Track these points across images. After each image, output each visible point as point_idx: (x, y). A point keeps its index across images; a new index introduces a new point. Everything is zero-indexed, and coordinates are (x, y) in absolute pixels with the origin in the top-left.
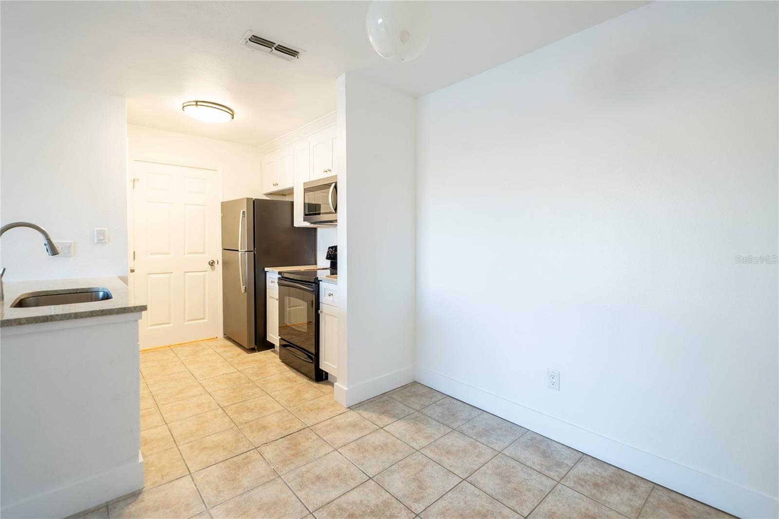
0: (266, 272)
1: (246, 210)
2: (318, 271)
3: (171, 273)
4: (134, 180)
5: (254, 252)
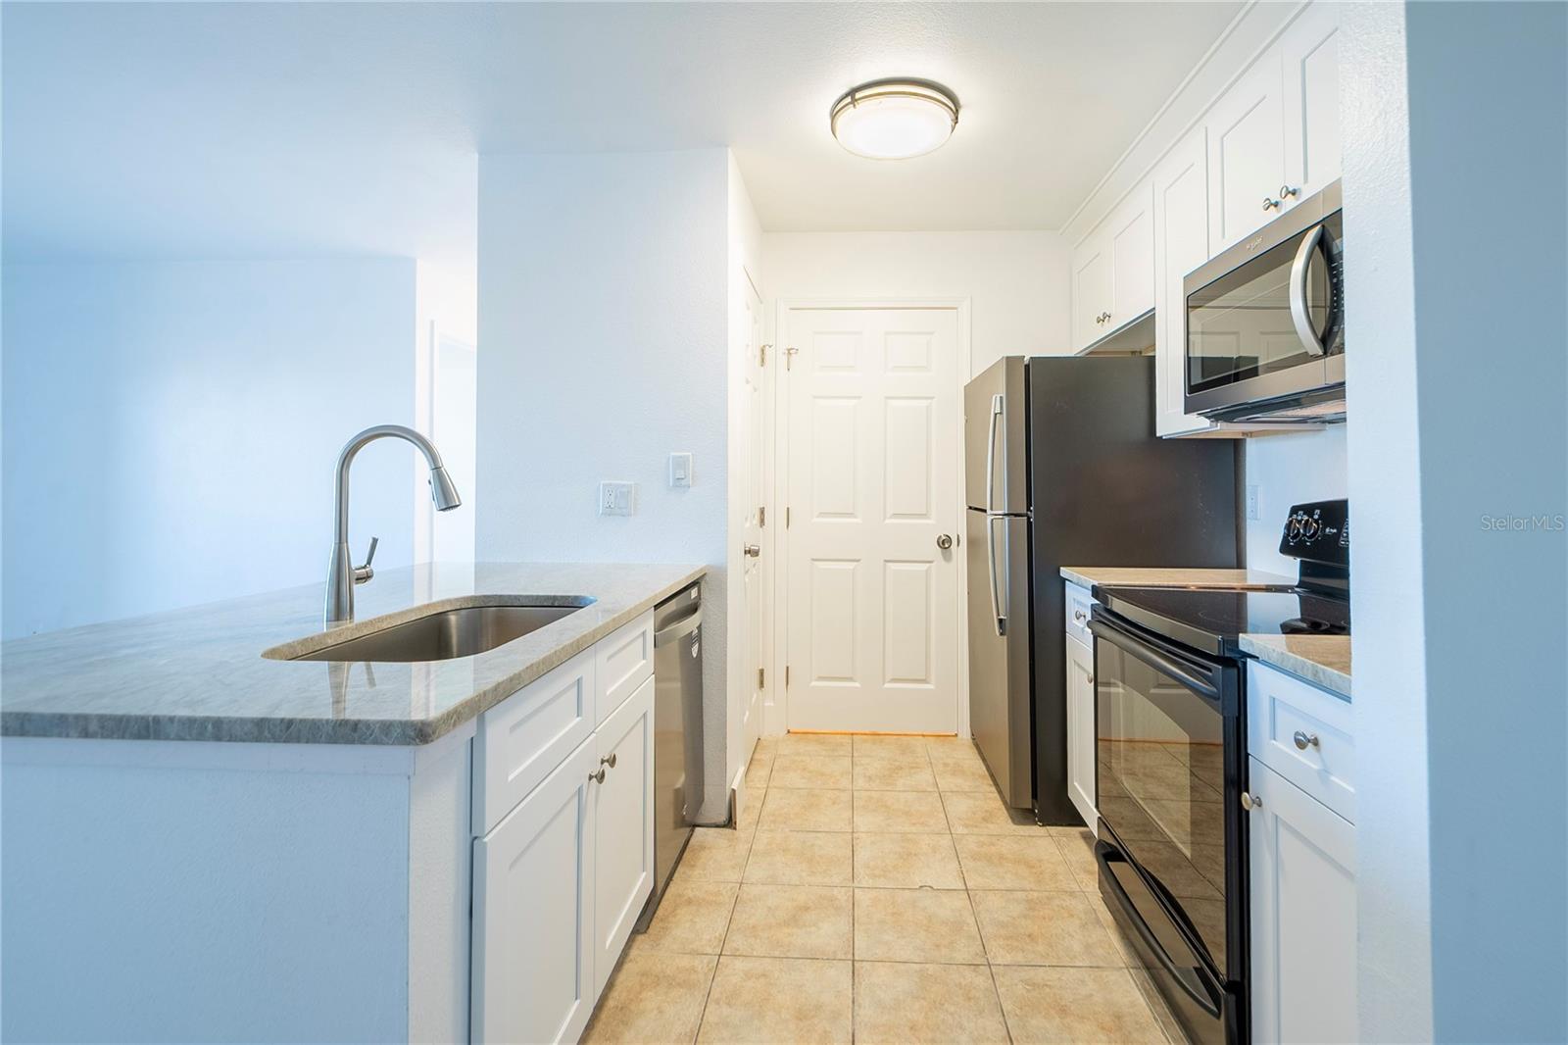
0: (1063, 581)
1: (1003, 394)
2: (1250, 595)
3: (858, 561)
4: (789, 351)
5: (1029, 518)
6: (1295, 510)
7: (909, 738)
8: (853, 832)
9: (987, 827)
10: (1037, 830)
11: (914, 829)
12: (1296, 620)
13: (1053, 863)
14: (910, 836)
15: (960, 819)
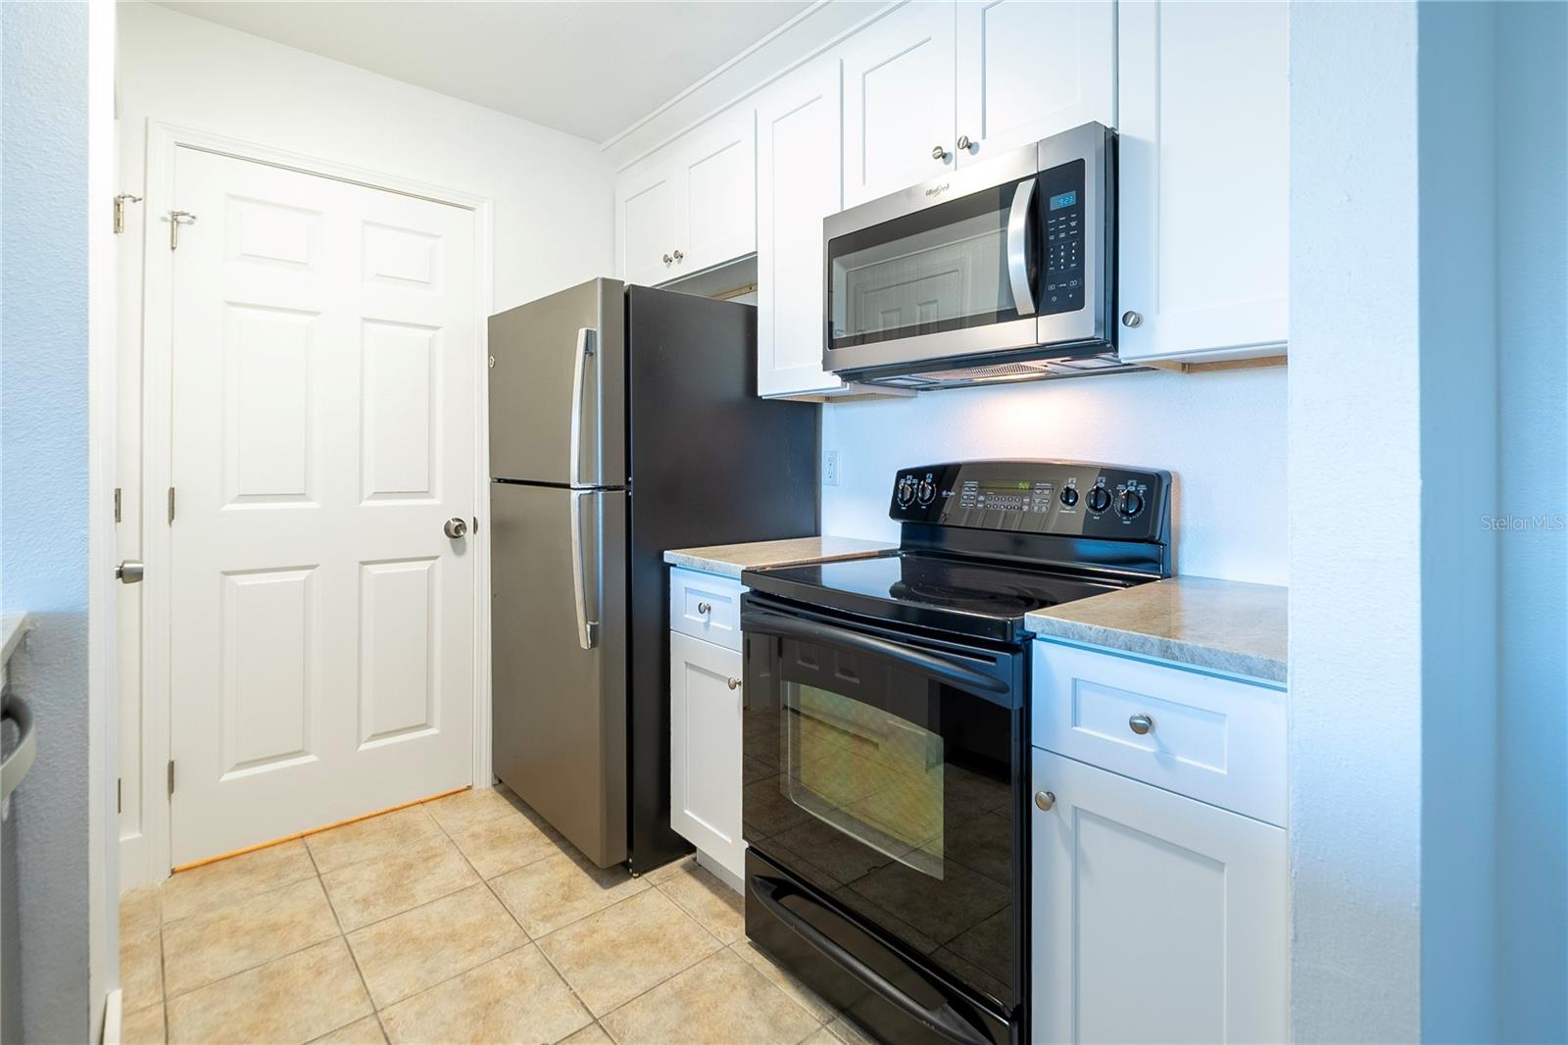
0: (665, 569)
1: (598, 329)
3: (313, 567)
4: (175, 216)
5: (627, 492)
6: (902, 475)
7: (401, 814)
8: (376, 1012)
9: (575, 909)
10: (634, 885)
11: (474, 959)
12: (899, 583)
13: (675, 924)
14: (474, 973)
15: (532, 912)
